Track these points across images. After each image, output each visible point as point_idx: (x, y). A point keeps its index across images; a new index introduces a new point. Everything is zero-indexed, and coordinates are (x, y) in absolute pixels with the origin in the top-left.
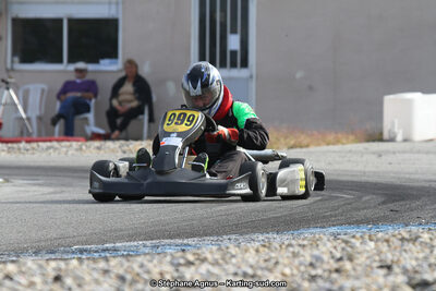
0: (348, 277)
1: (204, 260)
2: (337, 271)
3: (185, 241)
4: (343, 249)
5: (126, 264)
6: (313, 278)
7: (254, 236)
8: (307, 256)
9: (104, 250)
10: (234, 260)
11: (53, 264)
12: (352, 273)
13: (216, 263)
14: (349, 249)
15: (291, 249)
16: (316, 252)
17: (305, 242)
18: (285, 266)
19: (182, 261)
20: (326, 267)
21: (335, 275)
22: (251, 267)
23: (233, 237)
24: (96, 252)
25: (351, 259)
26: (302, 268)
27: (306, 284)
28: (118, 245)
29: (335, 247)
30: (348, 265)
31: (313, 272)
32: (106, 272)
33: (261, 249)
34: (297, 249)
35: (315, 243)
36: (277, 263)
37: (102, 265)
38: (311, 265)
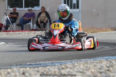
0: (112, 72)
1: (67, 67)
2: (108, 70)
3: (61, 61)
4: (110, 64)
5: (44, 69)
6: (101, 73)
7: (82, 60)
8: (99, 66)
9: (37, 64)
10: (77, 68)
11: (22, 69)
12: (113, 71)
13: (71, 68)
14: (111, 64)
15: (94, 64)
16: (101, 65)
17: (98, 62)
18: (92, 69)
19: (61, 68)
20: (104, 69)
21: (107, 72)
22: (82, 69)
23: (76, 60)
24: (34, 65)
25: (112, 67)
26: (97, 70)
27: (99, 75)
28: (41, 63)
29: (107, 63)
30: (111, 69)
31: (101, 71)
32: (38, 71)
33: (85, 64)
34: (96, 64)
35: (101, 62)
36: (90, 68)
37: (37, 69)
38: (100, 69)
